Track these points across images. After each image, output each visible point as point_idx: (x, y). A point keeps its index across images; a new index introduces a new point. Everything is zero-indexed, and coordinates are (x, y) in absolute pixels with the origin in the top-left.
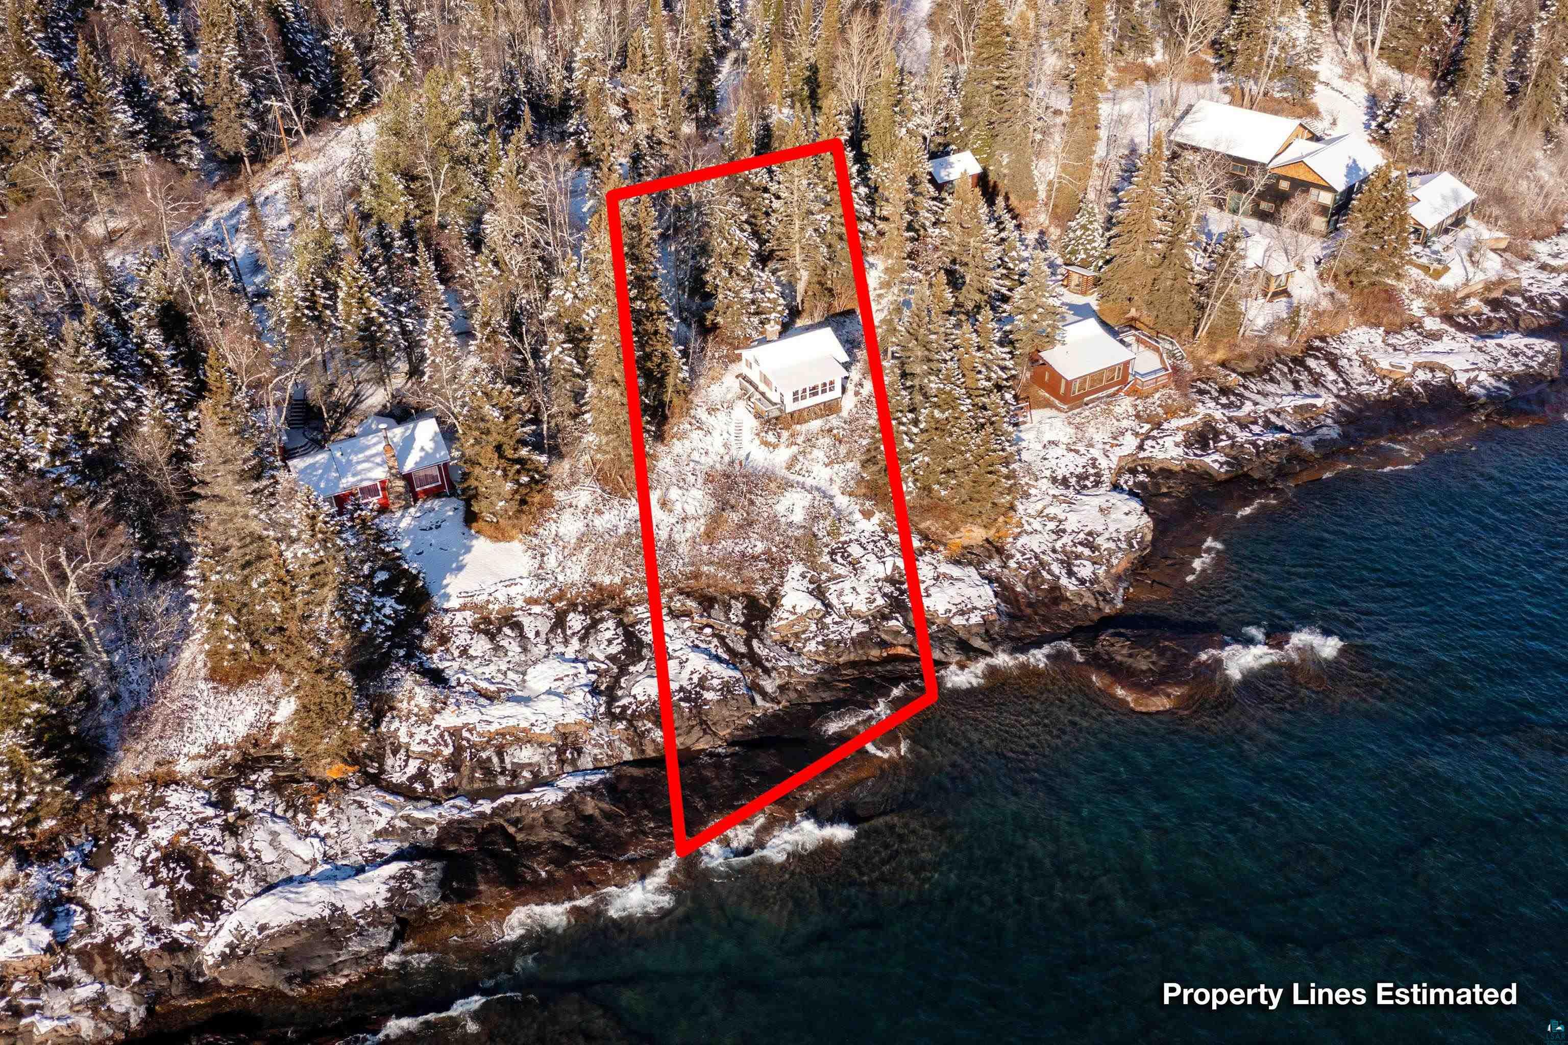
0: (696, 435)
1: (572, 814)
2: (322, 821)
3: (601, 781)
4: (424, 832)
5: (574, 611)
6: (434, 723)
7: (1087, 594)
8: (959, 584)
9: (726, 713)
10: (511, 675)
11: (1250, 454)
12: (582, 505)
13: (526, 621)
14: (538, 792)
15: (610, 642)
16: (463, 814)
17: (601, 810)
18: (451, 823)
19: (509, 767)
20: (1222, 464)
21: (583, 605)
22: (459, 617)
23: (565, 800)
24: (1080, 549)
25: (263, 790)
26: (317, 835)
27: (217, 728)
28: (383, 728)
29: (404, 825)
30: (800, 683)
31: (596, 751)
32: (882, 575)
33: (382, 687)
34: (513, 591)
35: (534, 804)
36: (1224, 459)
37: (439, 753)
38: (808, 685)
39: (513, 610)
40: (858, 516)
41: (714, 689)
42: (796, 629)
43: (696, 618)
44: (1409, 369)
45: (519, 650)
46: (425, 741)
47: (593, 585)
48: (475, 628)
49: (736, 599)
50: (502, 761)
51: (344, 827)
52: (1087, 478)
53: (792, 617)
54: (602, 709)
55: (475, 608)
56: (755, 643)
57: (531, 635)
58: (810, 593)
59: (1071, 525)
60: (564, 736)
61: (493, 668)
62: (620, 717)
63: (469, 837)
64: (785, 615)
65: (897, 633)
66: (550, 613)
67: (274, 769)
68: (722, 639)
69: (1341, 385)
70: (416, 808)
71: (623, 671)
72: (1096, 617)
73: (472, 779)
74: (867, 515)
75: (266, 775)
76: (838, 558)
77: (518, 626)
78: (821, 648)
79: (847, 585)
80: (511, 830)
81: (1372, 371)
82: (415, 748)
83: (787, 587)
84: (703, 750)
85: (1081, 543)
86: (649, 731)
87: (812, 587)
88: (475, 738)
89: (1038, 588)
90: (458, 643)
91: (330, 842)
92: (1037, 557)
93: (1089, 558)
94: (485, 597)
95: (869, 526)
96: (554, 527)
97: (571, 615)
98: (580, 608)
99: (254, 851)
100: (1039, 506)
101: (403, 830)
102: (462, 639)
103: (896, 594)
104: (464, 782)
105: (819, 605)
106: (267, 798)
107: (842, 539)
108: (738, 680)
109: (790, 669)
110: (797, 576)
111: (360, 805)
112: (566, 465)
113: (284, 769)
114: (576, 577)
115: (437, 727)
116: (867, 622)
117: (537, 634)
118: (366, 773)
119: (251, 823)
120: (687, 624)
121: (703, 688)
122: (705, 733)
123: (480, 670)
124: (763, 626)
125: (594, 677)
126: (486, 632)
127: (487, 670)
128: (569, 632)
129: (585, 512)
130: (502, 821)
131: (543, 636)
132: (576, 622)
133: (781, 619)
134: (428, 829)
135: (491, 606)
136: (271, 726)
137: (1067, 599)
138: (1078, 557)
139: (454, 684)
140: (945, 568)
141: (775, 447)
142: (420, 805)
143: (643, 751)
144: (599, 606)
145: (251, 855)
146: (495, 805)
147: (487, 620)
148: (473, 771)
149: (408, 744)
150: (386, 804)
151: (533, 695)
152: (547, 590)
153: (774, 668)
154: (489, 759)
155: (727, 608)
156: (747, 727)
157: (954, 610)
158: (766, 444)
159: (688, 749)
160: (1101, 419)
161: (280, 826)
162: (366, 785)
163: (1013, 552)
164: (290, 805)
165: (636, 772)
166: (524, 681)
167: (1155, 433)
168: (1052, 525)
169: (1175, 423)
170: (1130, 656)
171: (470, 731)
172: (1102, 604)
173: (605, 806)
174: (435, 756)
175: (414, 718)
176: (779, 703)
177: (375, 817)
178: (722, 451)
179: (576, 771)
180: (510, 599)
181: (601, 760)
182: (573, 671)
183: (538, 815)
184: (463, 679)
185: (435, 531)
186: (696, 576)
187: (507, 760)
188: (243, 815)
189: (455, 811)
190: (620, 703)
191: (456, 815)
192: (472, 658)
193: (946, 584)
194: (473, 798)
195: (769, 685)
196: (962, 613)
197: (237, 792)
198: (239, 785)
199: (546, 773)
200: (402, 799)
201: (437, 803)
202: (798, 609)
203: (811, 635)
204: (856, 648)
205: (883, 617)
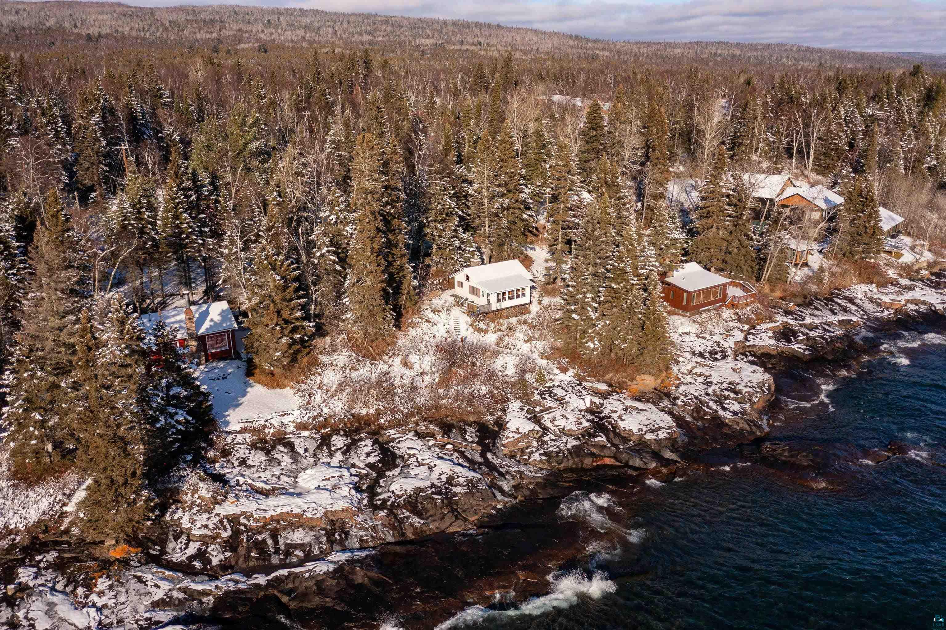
0: (425, 325)
1: (343, 582)
2: (101, 594)
3: (367, 556)
4: (200, 602)
5: (337, 434)
6: (215, 512)
7: (741, 421)
8: (643, 413)
9: (473, 502)
10: (283, 478)
11: (821, 343)
12: (341, 364)
13: (296, 441)
14: (310, 565)
15: (368, 455)
16: (239, 586)
17: (370, 578)
18: (227, 593)
19: (283, 547)
20: (804, 350)
21: (344, 431)
22: (239, 438)
23: (336, 571)
24: (726, 393)
25: (46, 568)
26: (94, 605)
27: (11, 514)
28: (167, 518)
29: (181, 596)
30: (530, 483)
31: (362, 533)
32: (584, 408)
33: (169, 482)
34: (286, 419)
35: (307, 575)
36: (804, 347)
37: (218, 536)
38: (538, 484)
39: (286, 433)
40: (556, 371)
41: (460, 485)
42: (522, 445)
43: (439, 437)
44: (903, 302)
45: (291, 461)
46: (206, 526)
47: (353, 415)
48: (253, 446)
49: (470, 425)
50: (276, 542)
51: (122, 599)
52: (716, 353)
53: (517, 436)
54: (365, 502)
55: (254, 431)
56: (489, 455)
57: (301, 451)
58: (529, 419)
59: (715, 377)
60: (332, 523)
61: (268, 474)
62: (383, 507)
63: (245, 605)
64: (511, 435)
65: (603, 447)
66: (316, 436)
67: (59, 551)
68: (462, 454)
69: (862, 313)
70: (194, 581)
71: (381, 474)
72: (752, 438)
73: (248, 558)
74: (564, 370)
75: (52, 556)
76: (547, 396)
77: (291, 446)
78: (543, 458)
79: (558, 413)
80: (285, 599)
81: (879, 305)
82: (196, 532)
83: (509, 416)
84: (456, 532)
85: (726, 389)
86: (407, 518)
87: (529, 416)
88: (252, 523)
89: (702, 419)
90: (238, 455)
91: (106, 612)
92: (696, 398)
93: (735, 399)
94: (262, 423)
95: (568, 377)
96: (319, 378)
97: (335, 437)
98: (342, 433)
99: (29, 620)
100: (689, 367)
101: (180, 600)
102: (242, 453)
103: (596, 420)
104: (241, 560)
105: (537, 428)
106: (50, 575)
107: (547, 385)
108: (480, 480)
109: (521, 473)
110: (516, 409)
111: (140, 580)
112: (328, 339)
113: (69, 551)
114: (338, 409)
115: (218, 515)
116: (578, 438)
117: (306, 450)
118: (148, 554)
119: (30, 595)
120: (431, 443)
121: (451, 485)
122: (457, 518)
123: (257, 475)
124: (494, 444)
125: (356, 479)
126: (262, 449)
127: (263, 475)
128: (333, 448)
129: (344, 368)
130: (276, 592)
131: (311, 452)
132: (338, 441)
133: (508, 437)
134: (204, 600)
135: (267, 430)
136: (63, 515)
137: (727, 425)
138: (727, 398)
139: (233, 484)
140: (629, 403)
141: (486, 332)
142: (198, 579)
143: (403, 535)
144: (358, 430)
145: (25, 623)
146: (269, 578)
147: (263, 441)
148: (249, 550)
149: (190, 529)
150: (166, 579)
151: (302, 491)
152: (314, 418)
153: (507, 472)
154: (264, 541)
155: (463, 432)
156: (492, 515)
157: (645, 429)
158: (479, 330)
159: (443, 532)
160: (715, 320)
161: (57, 598)
162: (147, 563)
163: (677, 395)
164: (72, 581)
165: (398, 549)
166: (295, 482)
167: (753, 331)
168: (701, 379)
169: (764, 326)
170: (792, 456)
171: (247, 518)
172: (754, 428)
173: (373, 574)
174: (214, 538)
175: (196, 508)
176: (515, 498)
177: (154, 589)
178: (446, 335)
179: (344, 550)
180: (283, 425)
181: (366, 541)
182: (338, 474)
183: (310, 583)
184: (242, 480)
185: (221, 381)
186: (437, 407)
187: (281, 541)
188: (23, 588)
189: (231, 584)
190: (381, 497)
191: (232, 586)
192: (250, 467)
193: (634, 413)
194: (248, 574)
195: (506, 486)
196: (652, 431)
197: (21, 570)
198: (24, 565)
199: (316, 551)
200: (180, 575)
201: (214, 577)
202: (521, 430)
203: (534, 450)
204: (572, 458)
205: (590, 435)
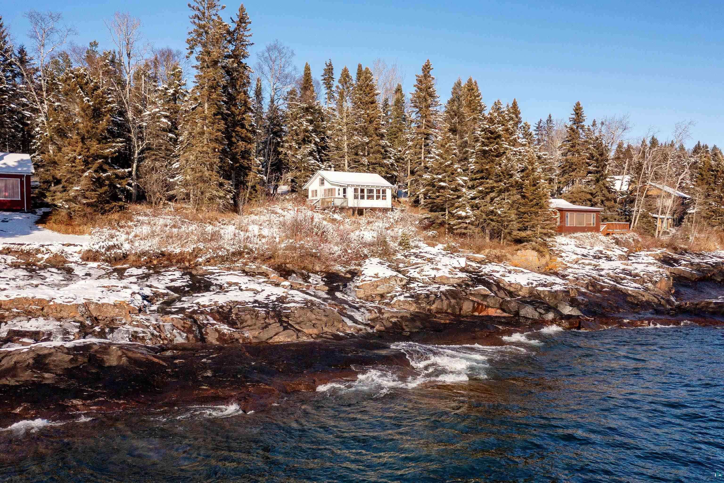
5: (137, 268)
7: (645, 294)
11: (706, 267)
13: (78, 268)
15: (173, 281)
20: (691, 270)
23: (75, 348)
24: (622, 275)
32: (457, 267)
34: (70, 249)
38: (402, 318)
39: (67, 262)
42: (381, 290)
43: (273, 277)
47: (162, 252)
49: (315, 273)
56: (338, 294)
57: (80, 274)
59: (605, 266)
60: (96, 320)
62: (178, 312)
64: (368, 279)
65: (485, 297)
74: (432, 245)
76: (412, 257)
78: (410, 300)
79: (426, 268)
85: (620, 273)
86: (213, 324)
89: (600, 290)
92: (589, 276)
93: (633, 280)
100: (574, 257)
103: (474, 276)
105: (401, 276)
107: (412, 251)
110: (374, 262)
120: (263, 279)
121: (282, 303)
122: (286, 329)
124: (345, 286)
131: (95, 276)
133: (363, 281)
135: (40, 256)
140: (512, 268)
141: (341, 223)
153: (361, 307)
155: (305, 277)
156: (338, 335)
160: (592, 240)
163: (567, 273)
172: (662, 301)
179: (102, 337)
180: (64, 253)
182: (123, 285)
190: (178, 307)
193: (519, 274)
195: (360, 317)
196: (545, 286)
202: (380, 275)
203: (397, 294)
204: (447, 298)
205: (467, 285)
